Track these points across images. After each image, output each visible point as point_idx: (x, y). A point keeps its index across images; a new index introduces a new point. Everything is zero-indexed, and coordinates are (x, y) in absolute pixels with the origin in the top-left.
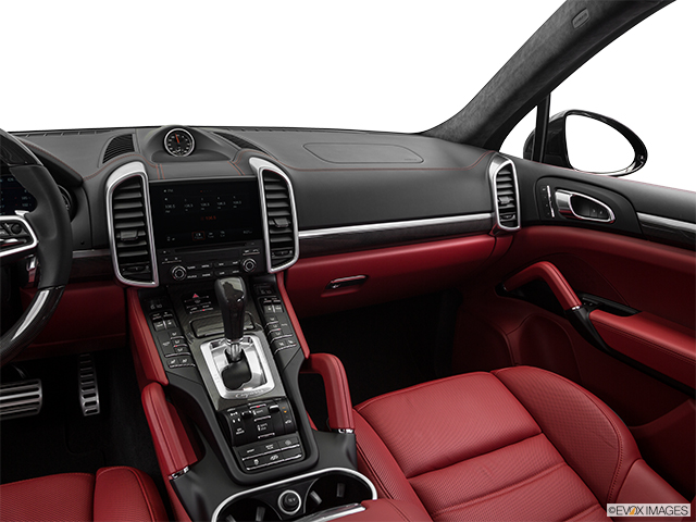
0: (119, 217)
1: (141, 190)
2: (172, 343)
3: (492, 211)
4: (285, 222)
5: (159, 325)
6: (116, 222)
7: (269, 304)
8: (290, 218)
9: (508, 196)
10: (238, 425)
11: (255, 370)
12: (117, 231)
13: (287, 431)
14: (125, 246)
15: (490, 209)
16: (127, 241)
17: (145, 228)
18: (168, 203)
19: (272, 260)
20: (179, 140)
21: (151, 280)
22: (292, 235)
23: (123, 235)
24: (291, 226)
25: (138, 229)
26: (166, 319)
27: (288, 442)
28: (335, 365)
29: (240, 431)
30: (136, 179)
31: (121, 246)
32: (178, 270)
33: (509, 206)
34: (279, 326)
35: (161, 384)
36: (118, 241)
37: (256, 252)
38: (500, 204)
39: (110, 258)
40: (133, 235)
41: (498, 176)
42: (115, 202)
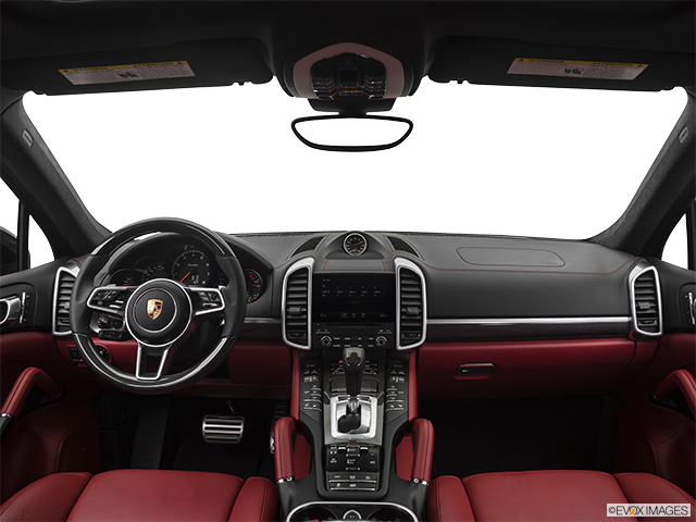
0: (291, 296)
1: (307, 278)
2: (311, 392)
3: (630, 315)
4: (416, 311)
5: (306, 379)
6: (287, 299)
7: (394, 375)
8: (421, 307)
9: (650, 301)
10: (334, 456)
11: (365, 421)
12: (287, 306)
13: (370, 469)
14: (291, 317)
15: (627, 313)
16: (293, 314)
17: (306, 306)
18: (324, 289)
19: (401, 340)
20: (355, 241)
21: (307, 345)
22: (421, 321)
23: (291, 310)
24: (421, 314)
25: (302, 306)
26: (313, 375)
27: (368, 478)
28: (427, 428)
29: (333, 461)
30: (304, 270)
31: (289, 317)
32: (326, 339)
33: (649, 312)
34: (396, 392)
35: (294, 419)
36: (287, 313)
37: (389, 332)
38: (638, 309)
39: (281, 325)
40: (298, 310)
41: (637, 281)
42: (288, 286)
